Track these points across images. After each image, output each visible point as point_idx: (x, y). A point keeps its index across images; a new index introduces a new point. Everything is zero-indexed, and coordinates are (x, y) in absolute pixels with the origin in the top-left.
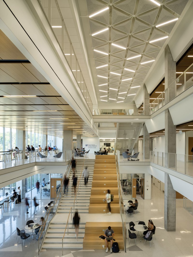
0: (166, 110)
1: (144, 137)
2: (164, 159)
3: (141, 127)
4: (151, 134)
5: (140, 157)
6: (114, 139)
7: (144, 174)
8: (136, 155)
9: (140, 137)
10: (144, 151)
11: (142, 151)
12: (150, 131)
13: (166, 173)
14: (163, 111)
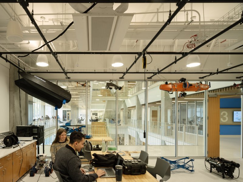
0: (136, 96)
1: (124, 109)
2: (135, 124)
3: (122, 103)
4: (129, 108)
5: (121, 123)
6: (103, 110)
7: (124, 135)
8: (119, 122)
9: (121, 109)
10: (124, 119)
11: (123, 119)
12: (128, 106)
13: (136, 131)
14: (135, 96)
